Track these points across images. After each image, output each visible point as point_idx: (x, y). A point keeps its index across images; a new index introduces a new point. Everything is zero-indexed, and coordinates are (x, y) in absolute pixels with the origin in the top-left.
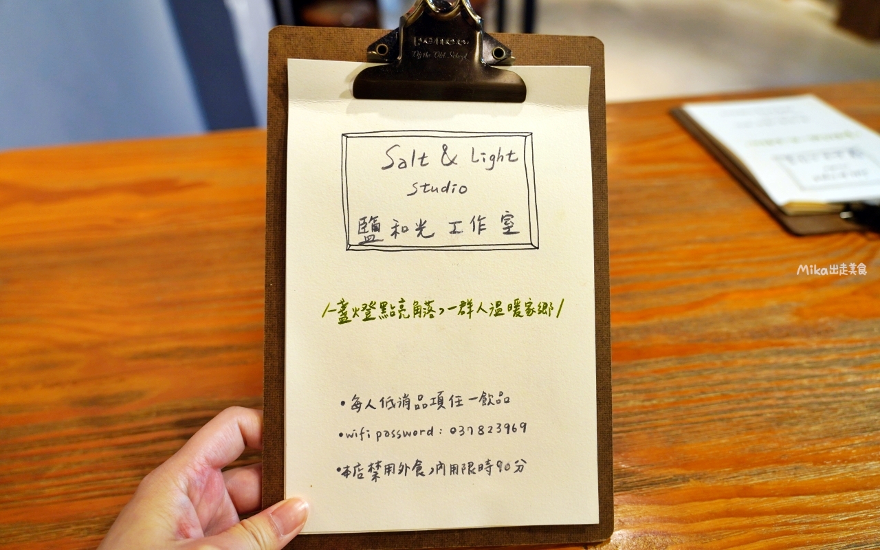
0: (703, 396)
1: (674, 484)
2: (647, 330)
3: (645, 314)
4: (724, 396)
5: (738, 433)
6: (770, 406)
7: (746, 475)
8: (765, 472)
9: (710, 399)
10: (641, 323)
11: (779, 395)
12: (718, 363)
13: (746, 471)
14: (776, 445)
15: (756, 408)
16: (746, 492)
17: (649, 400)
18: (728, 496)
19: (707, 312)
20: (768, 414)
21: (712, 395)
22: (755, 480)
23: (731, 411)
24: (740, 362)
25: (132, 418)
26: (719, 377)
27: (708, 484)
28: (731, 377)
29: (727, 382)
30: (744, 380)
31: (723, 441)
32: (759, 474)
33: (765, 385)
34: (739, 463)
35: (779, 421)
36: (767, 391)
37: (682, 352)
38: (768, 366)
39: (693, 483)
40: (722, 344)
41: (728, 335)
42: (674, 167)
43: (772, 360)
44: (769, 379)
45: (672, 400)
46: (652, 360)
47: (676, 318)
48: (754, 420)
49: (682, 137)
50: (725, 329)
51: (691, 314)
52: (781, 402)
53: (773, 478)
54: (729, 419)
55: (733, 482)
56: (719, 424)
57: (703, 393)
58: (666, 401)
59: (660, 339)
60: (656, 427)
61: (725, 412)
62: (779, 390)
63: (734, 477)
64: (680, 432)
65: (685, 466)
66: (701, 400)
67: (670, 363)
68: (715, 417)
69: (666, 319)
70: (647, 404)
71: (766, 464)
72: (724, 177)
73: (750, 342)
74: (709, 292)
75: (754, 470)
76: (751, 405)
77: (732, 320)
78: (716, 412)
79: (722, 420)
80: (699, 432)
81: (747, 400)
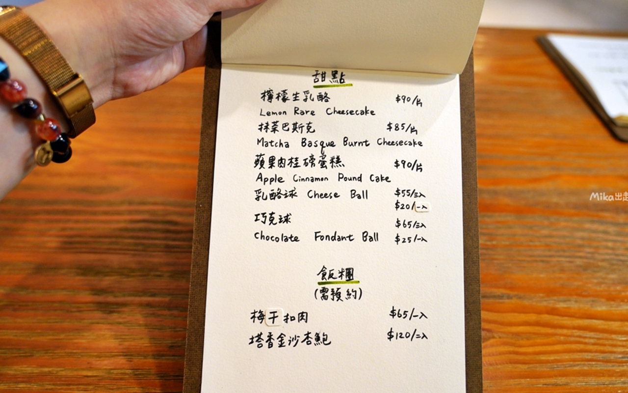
0: (531, 244)
1: (501, 299)
2: (496, 193)
3: (497, 181)
4: (547, 245)
5: (554, 272)
6: (581, 257)
7: (555, 300)
8: (570, 301)
9: (536, 246)
10: (492, 188)
11: (588, 250)
12: (546, 222)
13: (555, 298)
14: (580, 283)
15: (569, 257)
16: (553, 312)
17: (491, 240)
18: (540, 313)
19: (543, 186)
20: (578, 262)
21: (537, 243)
22: (561, 305)
23: (551, 256)
24: (563, 224)
25: (110, 204)
26: (545, 232)
27: (526, 303)
28: (555, 233)
29: (551, 236)
30: (564, 237)
31: (542, 276)
32: (565, 301)
33: (579, 242)
34: (551, 292)
35: (585, 268)
36: (580, 246)
37: (519, 211)
38: (584, 230)
39: (514, 301)
40: (550, 210)
41: (557, 205)
42: (533, 80)
43: (588, 226)
44: (583, 239)
45: (507, 243)
46: (497, 214)
47: (519, 187)
48: (567, 265)
49: (543, 59)
50: (555, 199)
51: (530, 186)
52: (589, 255)
53: (573, 305)
54: (547, 262)
55: (545, 304)
56: (541, 264)
57: (531, 241)
58: (504, 243)
59: (505, 200)
60: (493, 259)
61: (546, 256)
62: (590, 247)
63: (545, 301)
64: (510, 265)
65: (512, 288)
66: (530, 246)
67: (510, 218)
68: (538, 259)
69: (511, 187)
70: (489, 243)
71: (571, 295)
72: (572, 92)
73: (573, 211)
74: (546, 173)
75: (562, 298)
76: (567, 254)
77: (561, 194)
78: (539, 256)
79: (542, 261)
80: (524, 267)
81: (564, 251)
